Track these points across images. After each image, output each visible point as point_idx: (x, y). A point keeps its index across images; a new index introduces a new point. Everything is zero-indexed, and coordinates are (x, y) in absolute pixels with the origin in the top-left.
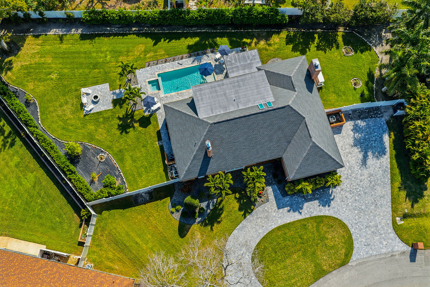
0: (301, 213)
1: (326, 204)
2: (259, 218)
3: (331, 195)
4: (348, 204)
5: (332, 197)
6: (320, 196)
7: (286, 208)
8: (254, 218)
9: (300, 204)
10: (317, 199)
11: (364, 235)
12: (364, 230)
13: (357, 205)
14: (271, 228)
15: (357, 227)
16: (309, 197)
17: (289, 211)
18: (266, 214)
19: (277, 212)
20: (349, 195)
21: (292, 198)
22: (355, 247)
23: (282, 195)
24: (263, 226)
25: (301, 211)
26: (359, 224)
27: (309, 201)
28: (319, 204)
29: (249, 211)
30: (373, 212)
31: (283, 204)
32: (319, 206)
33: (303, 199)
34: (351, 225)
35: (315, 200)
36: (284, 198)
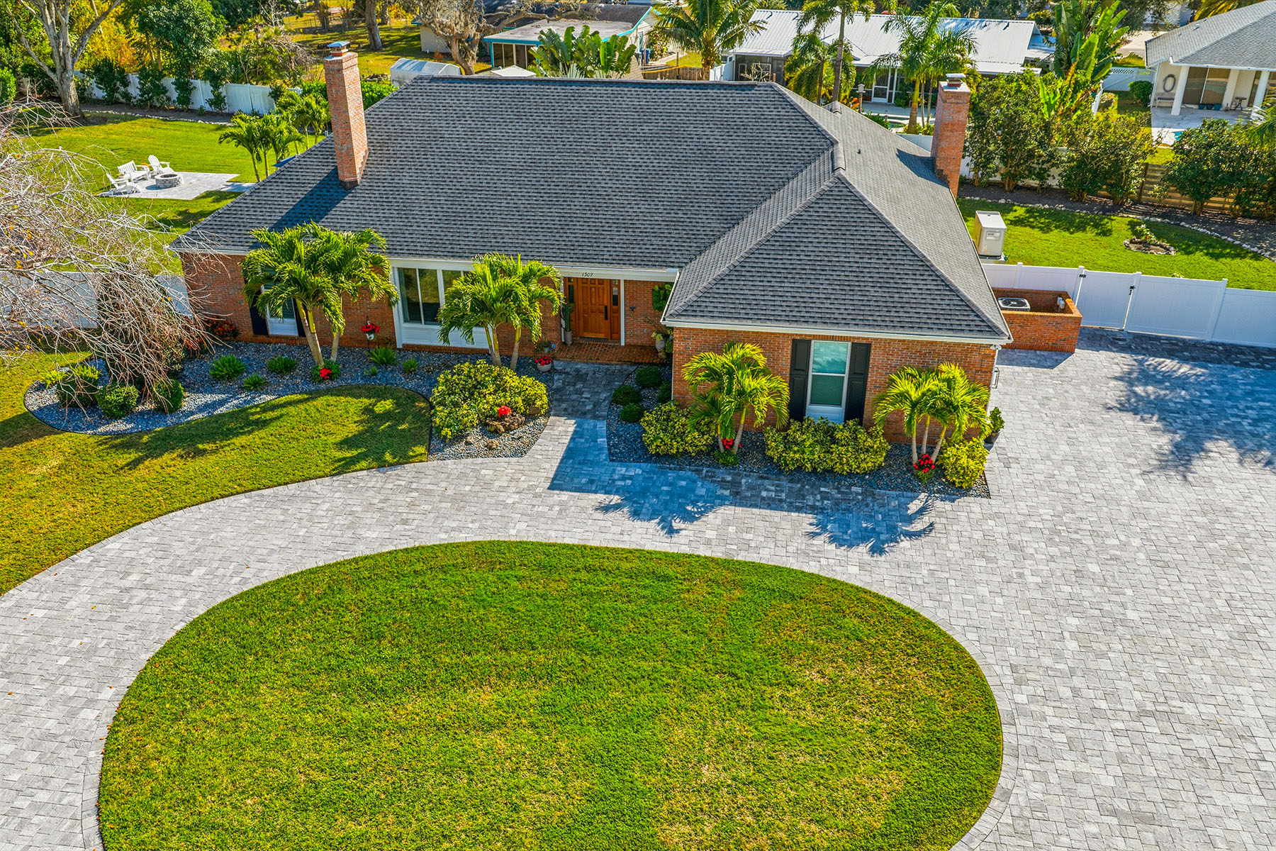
0: (671, 532)
1: (864, 539)
2: (417, 490)
3: (910, 519)
4: (1021, 575)
5: (918, 526)
6: (837, 504)
7: (601, 497)
8: (390, 486)
9: (694, 503)
10: (813, 509)
11: (1112, 747)
12: (1120, 725)
13: (1086, 593)
14: (444, 536)
15: (1066, 693)
16: (764, 494)
17: (606, 509)
18: (468, 488)
19: (536, 495)
20: (1033, 545)
21: (665, 473)
22: (1007, 794)
23: (611, 454)
24: (405, 522)
25: (677, 524)
26: (1077, 682)
27: (756, 506)
28: (813, 529)
29: (388, 457)
30: (1214, 653)
31: (591, 482)
32: (813, 535)
33: (727, 493)
34: (1014, 668)
35: (799, 510)
36: (616, 464)
